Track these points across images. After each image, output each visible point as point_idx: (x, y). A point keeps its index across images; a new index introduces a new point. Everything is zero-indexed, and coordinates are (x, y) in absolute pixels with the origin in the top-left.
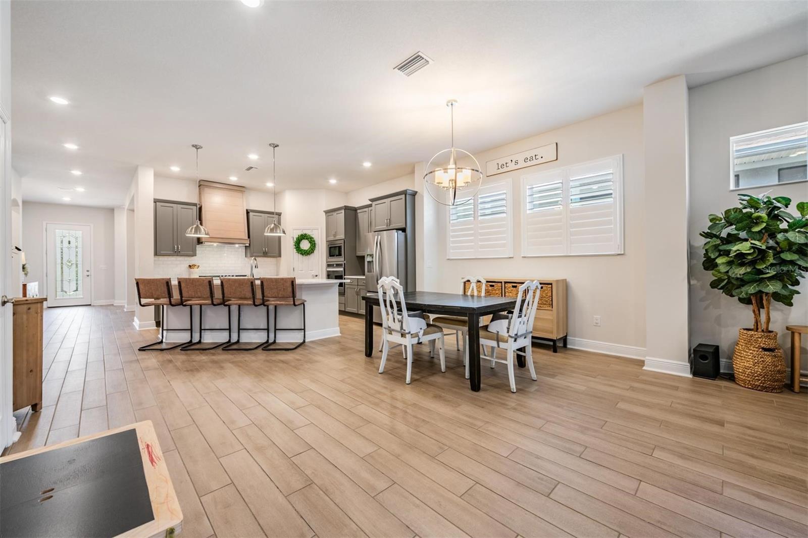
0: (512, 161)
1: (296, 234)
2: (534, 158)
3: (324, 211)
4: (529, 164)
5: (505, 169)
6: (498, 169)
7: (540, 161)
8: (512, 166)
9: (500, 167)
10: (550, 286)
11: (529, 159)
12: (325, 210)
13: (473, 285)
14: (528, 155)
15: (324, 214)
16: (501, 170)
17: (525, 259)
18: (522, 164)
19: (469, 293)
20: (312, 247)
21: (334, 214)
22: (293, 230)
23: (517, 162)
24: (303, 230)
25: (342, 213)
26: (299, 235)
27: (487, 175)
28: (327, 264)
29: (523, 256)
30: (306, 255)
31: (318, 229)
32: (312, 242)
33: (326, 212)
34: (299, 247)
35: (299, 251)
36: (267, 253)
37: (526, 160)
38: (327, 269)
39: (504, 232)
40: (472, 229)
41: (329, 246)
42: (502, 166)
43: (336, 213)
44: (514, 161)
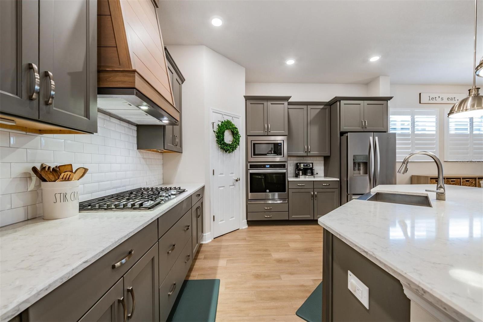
1: (218, 119)
2: (453, 99)
3: (245, 97)
4: (450, 102)
5: (434, 101)
8: (439, 101)
9: (431, 99)
11: (450, 99)
12: (244, 95)
14: (451, 96)
15: (244, 99)
16: (431, 102)
18: (445, 101)
20: (236, 141)
21: (265, 103)
22: (213, 112)
23: (442, 99)
24: (225, 115)
25: (283, 104)
26: (223, 122)
27: (421, 102)
28: (249, 164)
29: (445, 160)
30: (228, 152)
31: (238, 118)
32: (235, 133)
33: (247, 98)
34: (223, 140)
35: (222, 145)
36: (177, 145)
37: (448, 99)
38: (251, 171)
39: (433, 144)
40: (409, 140)
41: (253, 142)
42: (432, 98)
43: (269, 103)
44: (440, 98)
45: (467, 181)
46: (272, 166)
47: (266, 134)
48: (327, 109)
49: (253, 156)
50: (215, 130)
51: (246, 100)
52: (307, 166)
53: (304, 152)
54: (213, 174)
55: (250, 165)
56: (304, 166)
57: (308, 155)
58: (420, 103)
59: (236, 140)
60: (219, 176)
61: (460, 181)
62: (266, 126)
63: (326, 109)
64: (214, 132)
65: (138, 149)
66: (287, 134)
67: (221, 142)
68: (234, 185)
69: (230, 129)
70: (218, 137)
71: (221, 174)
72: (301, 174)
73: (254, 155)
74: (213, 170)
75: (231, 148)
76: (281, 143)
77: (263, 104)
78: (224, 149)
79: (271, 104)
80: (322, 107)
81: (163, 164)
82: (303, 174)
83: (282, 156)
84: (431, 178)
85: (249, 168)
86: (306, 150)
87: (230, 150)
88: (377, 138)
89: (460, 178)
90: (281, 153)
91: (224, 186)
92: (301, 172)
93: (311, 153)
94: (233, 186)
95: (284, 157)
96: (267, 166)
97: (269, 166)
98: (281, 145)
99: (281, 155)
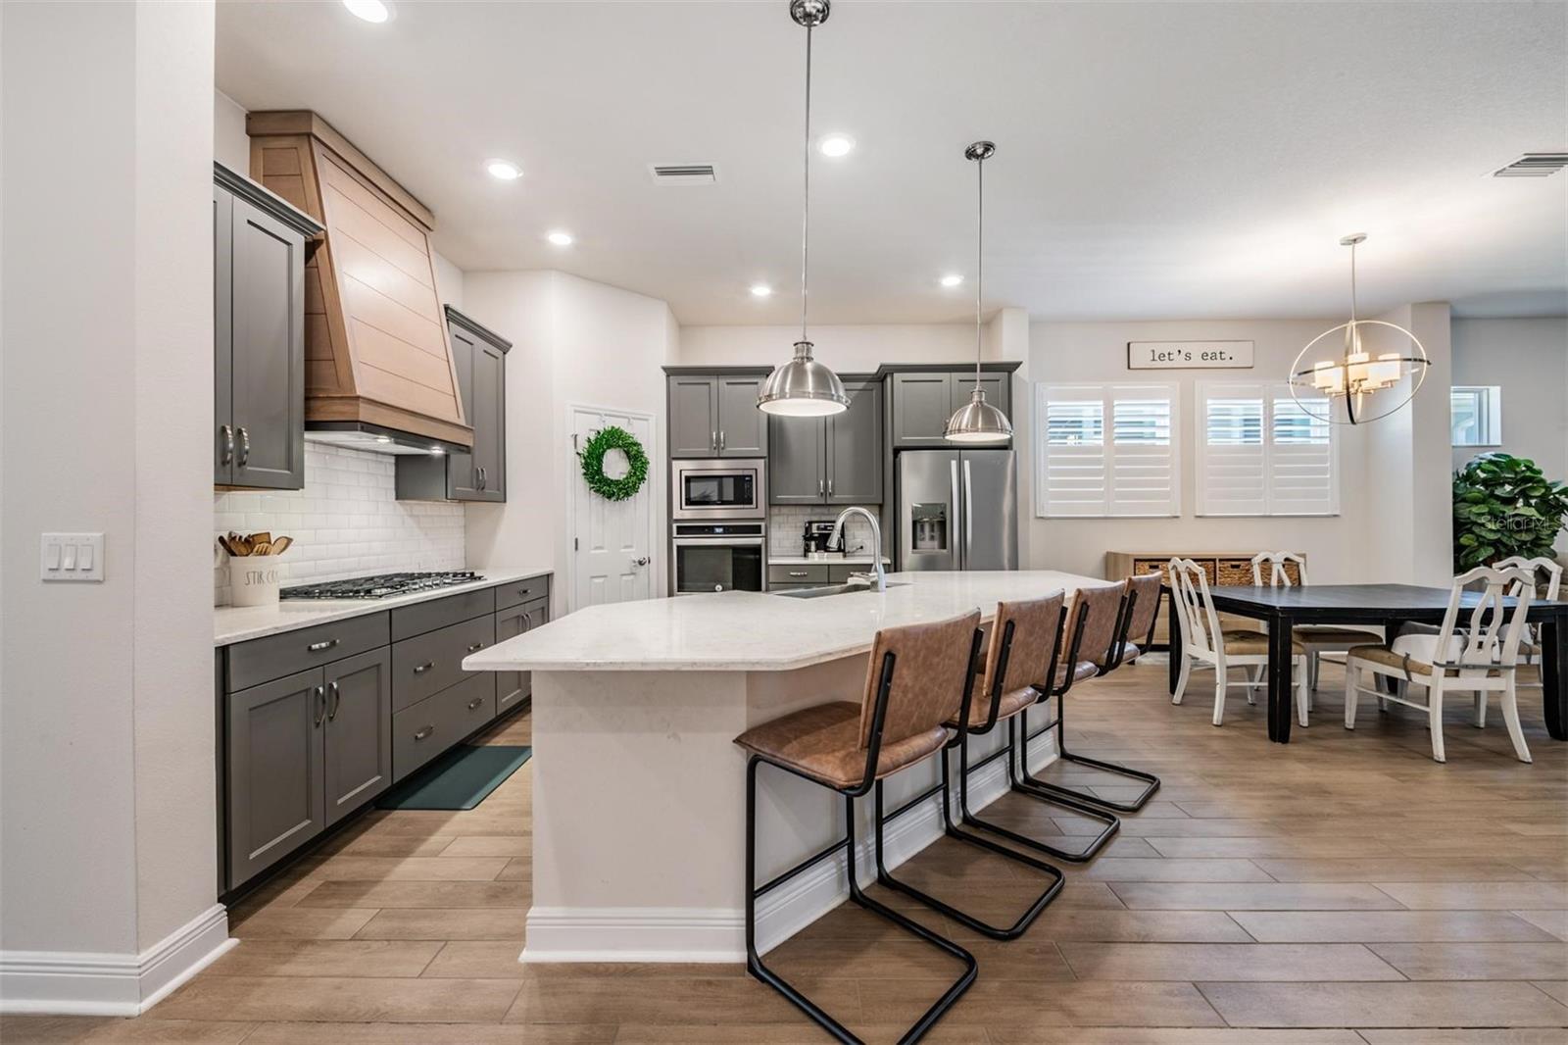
0: (1179, 351)
1: (588, 428)
2: (1218, 355)
3: (665, 369)
4: (1209, 363)
5: (1167, 363)
6: (1154, 360)
7: (1228, 363)
8: (1179, 361)
9: (1156, 358)
11: (1210, 356)
12: (664, 365)
13: (1277, 568)
14: (1210, 348)
15: (663, 375)
16: (1158, 364)
17: (1199, 519)
18: (1196, 361)
19: (1274, 582)
20: (635, 473)
21: (714, 382)
22: (576, 411)
23: (1188, 357)
24: (606, 415)
25: (756, 383)
26: (599, 433)
27: (1131, 367)
28: (675, 526)
29: (1198, 514)
30: (614, 498)
31: (646, 420)
32: (635, 457)
33: (670, 372)
34: (599, 471)
35: (596, 483)
36: (483, 488)
37: (1204, 356)
38: (678, 542)
39: (1165, 472)
40: (1098, 461)
41: (684, 474)
42: (1161, 356)
43: (723, 381)
44: (1183, 353)
45: (1233, 567)
46: (729, 530)
47: (716, 455)
48: (874, 392)
49: (684, 507)
50: (581, 451)
51: (668, 376)
52: (825, 528)
53: (817, 494)
54: (576, 548)
55: (678, 527)
56: (818, 528)
57: (829, 502)
58: (1129, 368)
59: (636, 470)
60: (593, 552)
61: (1215, 567)
62: (714, 437)
63: (872, 390)
64: (578, 457)
65: (397, 498)
66: (765, 455)
67: (593, 478)
68: (633, 574)
69: (619, 446)
70: (586, 466)
71: (597, 548)
72: (813, 548)
73: (687, 504)
74: (577, 540)
75: (620, 489)
76: (751, 476)
77: (708, 384)
78: (604, 493)
79: (728, 384)
80: (860, 385)
81: (465, 526)
82: (818, 548)
83: (754, 506)
84: (1136, 560)
85: (675, 535)
86: (822, 491)
87: (619, 495)
88: (967, 463)
89: (1214, 560)
90: (751, 499)
91: (605, 576)
92: (813, 543)
93: (836, 496)
94: (632, 577)
95: (757, 507)
96: (718, 530)
97: (721, 530)
98: (751, 481)
99: (751, 503)
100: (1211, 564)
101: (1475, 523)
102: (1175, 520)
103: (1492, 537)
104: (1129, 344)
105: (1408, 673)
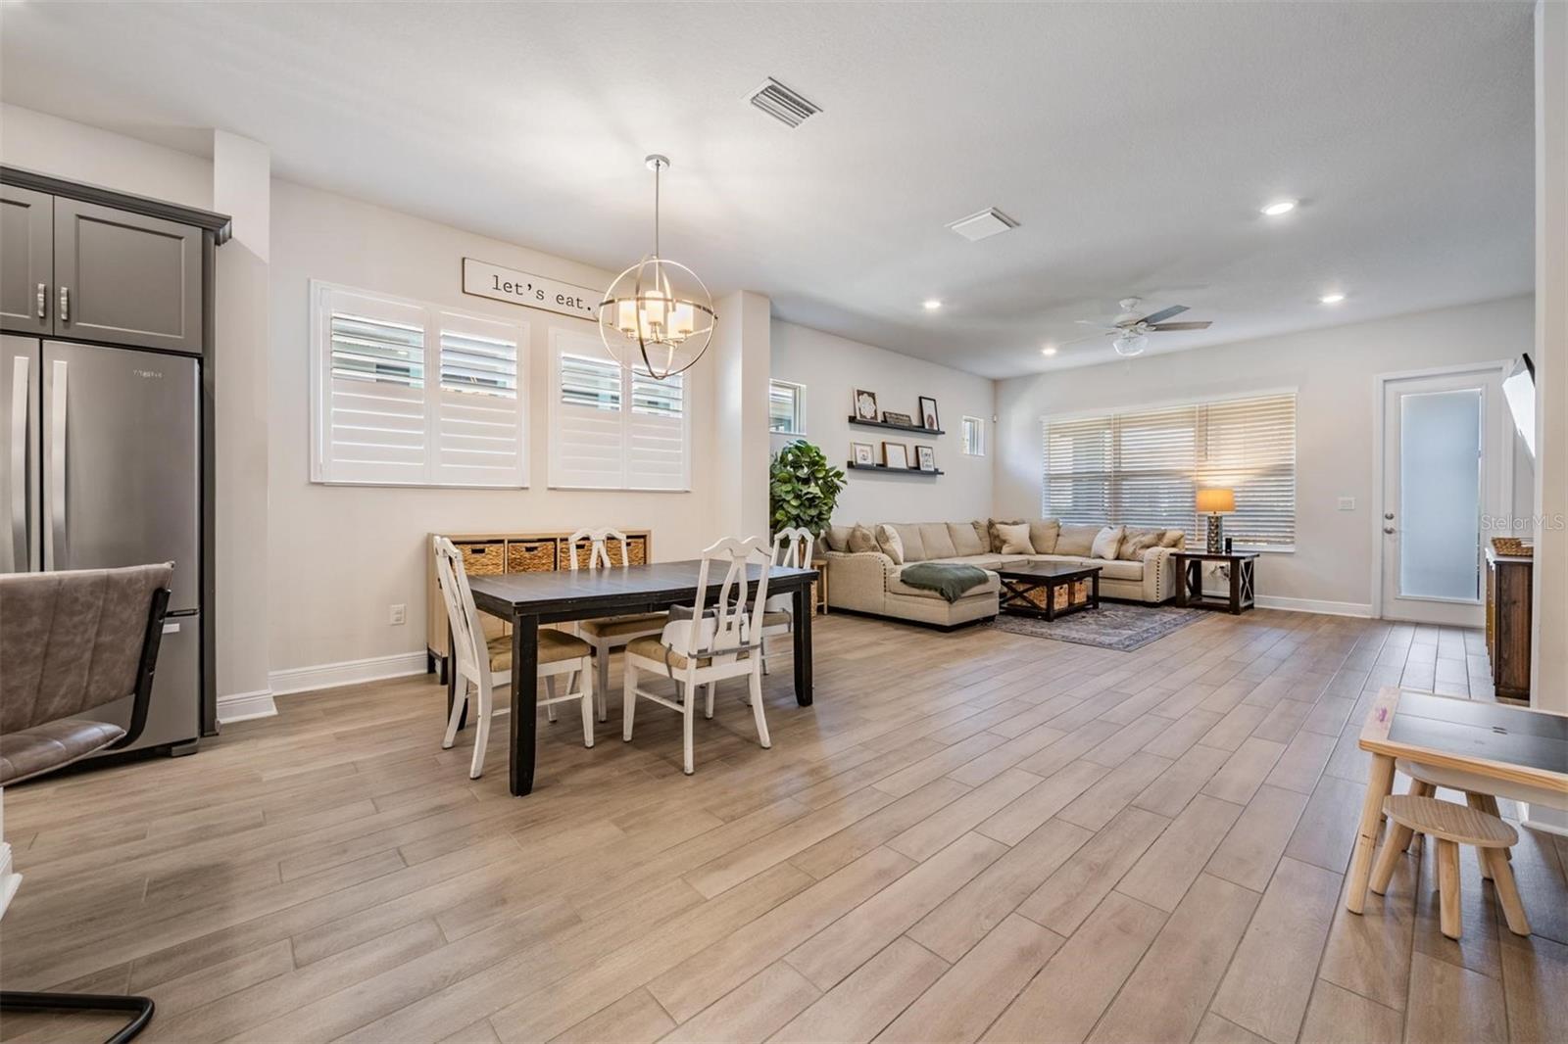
0: (530, 286)
2: (575, 302)
4: (564, 309)
5: (512, 297)
6: (496, 288)
7: (585, 313)
8: (529, 298)
9: (501, 286)
10: (642, 540)
11: (566, 300)
13: (598, 547)
14: (568, 292)
16: (502, 295)
17: (553, 492)
18: (549, 302)
19: (593, 564)
23: (540, 295)
27: (467, 290)
29: (551, 486)
37: (559, 298)
39: (509, 433)
40: (416, 410)
42: (507, 286)
44: (535, 289)
58: (464, 291)
61: (556, 549)
88: (58, 368)
89: (554, 540)
100: (551, 545)
101: (784, 500)
102: (523, 491)
103: (794, 512)
104: (463, 259)
105: (669, 668)
